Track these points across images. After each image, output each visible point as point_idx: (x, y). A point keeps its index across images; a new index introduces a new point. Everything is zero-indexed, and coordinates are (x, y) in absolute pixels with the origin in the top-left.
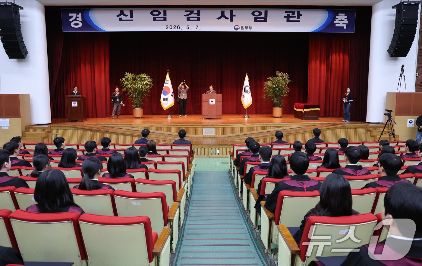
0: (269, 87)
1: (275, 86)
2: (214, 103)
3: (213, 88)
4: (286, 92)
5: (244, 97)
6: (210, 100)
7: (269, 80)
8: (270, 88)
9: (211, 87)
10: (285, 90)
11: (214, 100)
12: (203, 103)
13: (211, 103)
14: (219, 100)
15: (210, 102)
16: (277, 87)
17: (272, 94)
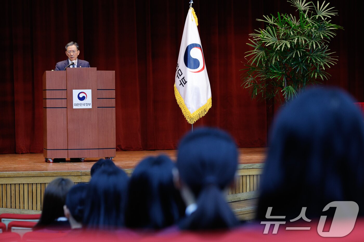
0: (269, 50)
1: (291, 43)
2: (88, 103)
3: (79, 49)
4: (325, 66)
5: (184, 82)
6: (75, 93)
7: (264, 26)
8: (273, 51)
9: (72, 48)
10: (323, 58)
11: (89, 92)
12: (49, 103)
13: (77, 104)
14: (105, 94)
15: (75, 100)
16: (297, 46)
17: (276, 74)
